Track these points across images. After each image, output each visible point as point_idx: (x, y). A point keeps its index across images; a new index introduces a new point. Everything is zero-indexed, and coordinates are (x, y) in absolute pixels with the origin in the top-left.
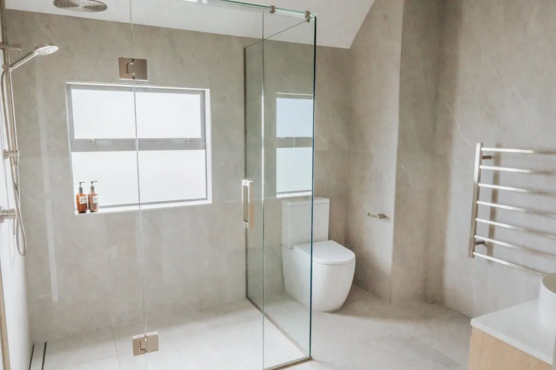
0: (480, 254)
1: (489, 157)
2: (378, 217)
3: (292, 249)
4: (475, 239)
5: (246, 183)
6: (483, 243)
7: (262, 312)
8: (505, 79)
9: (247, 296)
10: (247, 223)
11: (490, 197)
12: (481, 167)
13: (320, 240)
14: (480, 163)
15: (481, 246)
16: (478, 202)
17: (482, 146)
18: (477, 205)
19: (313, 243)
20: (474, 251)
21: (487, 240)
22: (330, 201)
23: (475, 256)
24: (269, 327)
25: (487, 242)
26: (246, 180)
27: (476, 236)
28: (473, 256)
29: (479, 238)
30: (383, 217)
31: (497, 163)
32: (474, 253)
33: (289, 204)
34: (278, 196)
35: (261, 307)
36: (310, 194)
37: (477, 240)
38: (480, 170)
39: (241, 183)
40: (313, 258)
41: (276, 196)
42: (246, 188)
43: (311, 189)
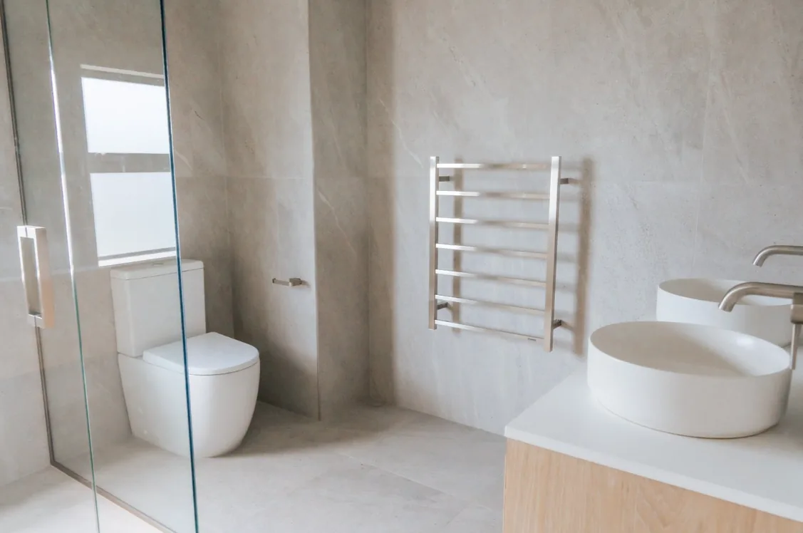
0: (445, 322)
1: (447, 179)
2: (290, 284)
3: (141, 357)
4: (436, 300)
5: (27, 232)
6: (446, 305)
7: (90, 487)
8: (462, 62)
9: (54, 462)
10: (37, 317)
11: (451, 237)
12: (439, 193)
13: (196, 334)
14: (437, 188)
15: (444, 310)
16: (438, 246)
17: (438, 161)
18: (436, 250)
19: (188, 341)
20: (436, 318)
21: (451, 299)
22: (205, 264)
23: (438, 327)
24: (109, 510)
25: (451, 304)
26: (27, 226)
27: (437, 297)
28: (435, 327)
29: (441, 298)
30: (297, 282)
31: (458, 186)
32: (437, 322)
33: (126, 275)
34: (102, 264)
35: (89, 477)
36: (174, 254)
37: (439, 302)
38: (437, 197)
39: (15, 232)
40: (190, 369)
41: (97, 264)
42: (27, 243)
43: (175, 246)
